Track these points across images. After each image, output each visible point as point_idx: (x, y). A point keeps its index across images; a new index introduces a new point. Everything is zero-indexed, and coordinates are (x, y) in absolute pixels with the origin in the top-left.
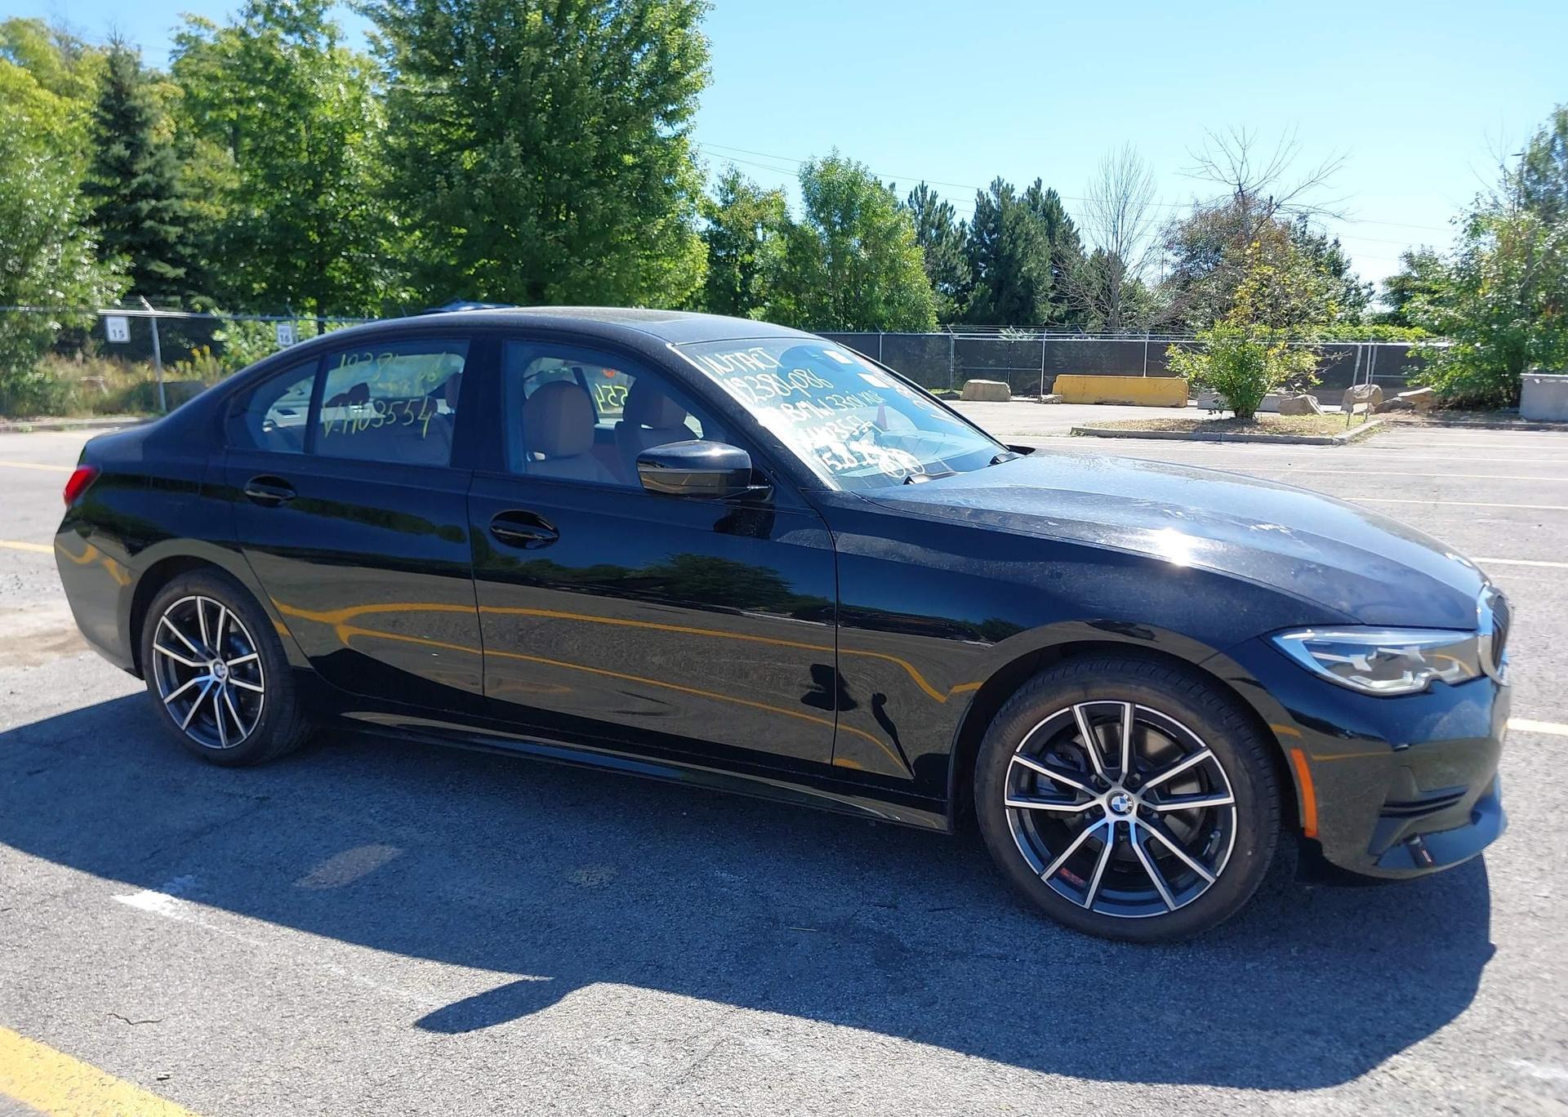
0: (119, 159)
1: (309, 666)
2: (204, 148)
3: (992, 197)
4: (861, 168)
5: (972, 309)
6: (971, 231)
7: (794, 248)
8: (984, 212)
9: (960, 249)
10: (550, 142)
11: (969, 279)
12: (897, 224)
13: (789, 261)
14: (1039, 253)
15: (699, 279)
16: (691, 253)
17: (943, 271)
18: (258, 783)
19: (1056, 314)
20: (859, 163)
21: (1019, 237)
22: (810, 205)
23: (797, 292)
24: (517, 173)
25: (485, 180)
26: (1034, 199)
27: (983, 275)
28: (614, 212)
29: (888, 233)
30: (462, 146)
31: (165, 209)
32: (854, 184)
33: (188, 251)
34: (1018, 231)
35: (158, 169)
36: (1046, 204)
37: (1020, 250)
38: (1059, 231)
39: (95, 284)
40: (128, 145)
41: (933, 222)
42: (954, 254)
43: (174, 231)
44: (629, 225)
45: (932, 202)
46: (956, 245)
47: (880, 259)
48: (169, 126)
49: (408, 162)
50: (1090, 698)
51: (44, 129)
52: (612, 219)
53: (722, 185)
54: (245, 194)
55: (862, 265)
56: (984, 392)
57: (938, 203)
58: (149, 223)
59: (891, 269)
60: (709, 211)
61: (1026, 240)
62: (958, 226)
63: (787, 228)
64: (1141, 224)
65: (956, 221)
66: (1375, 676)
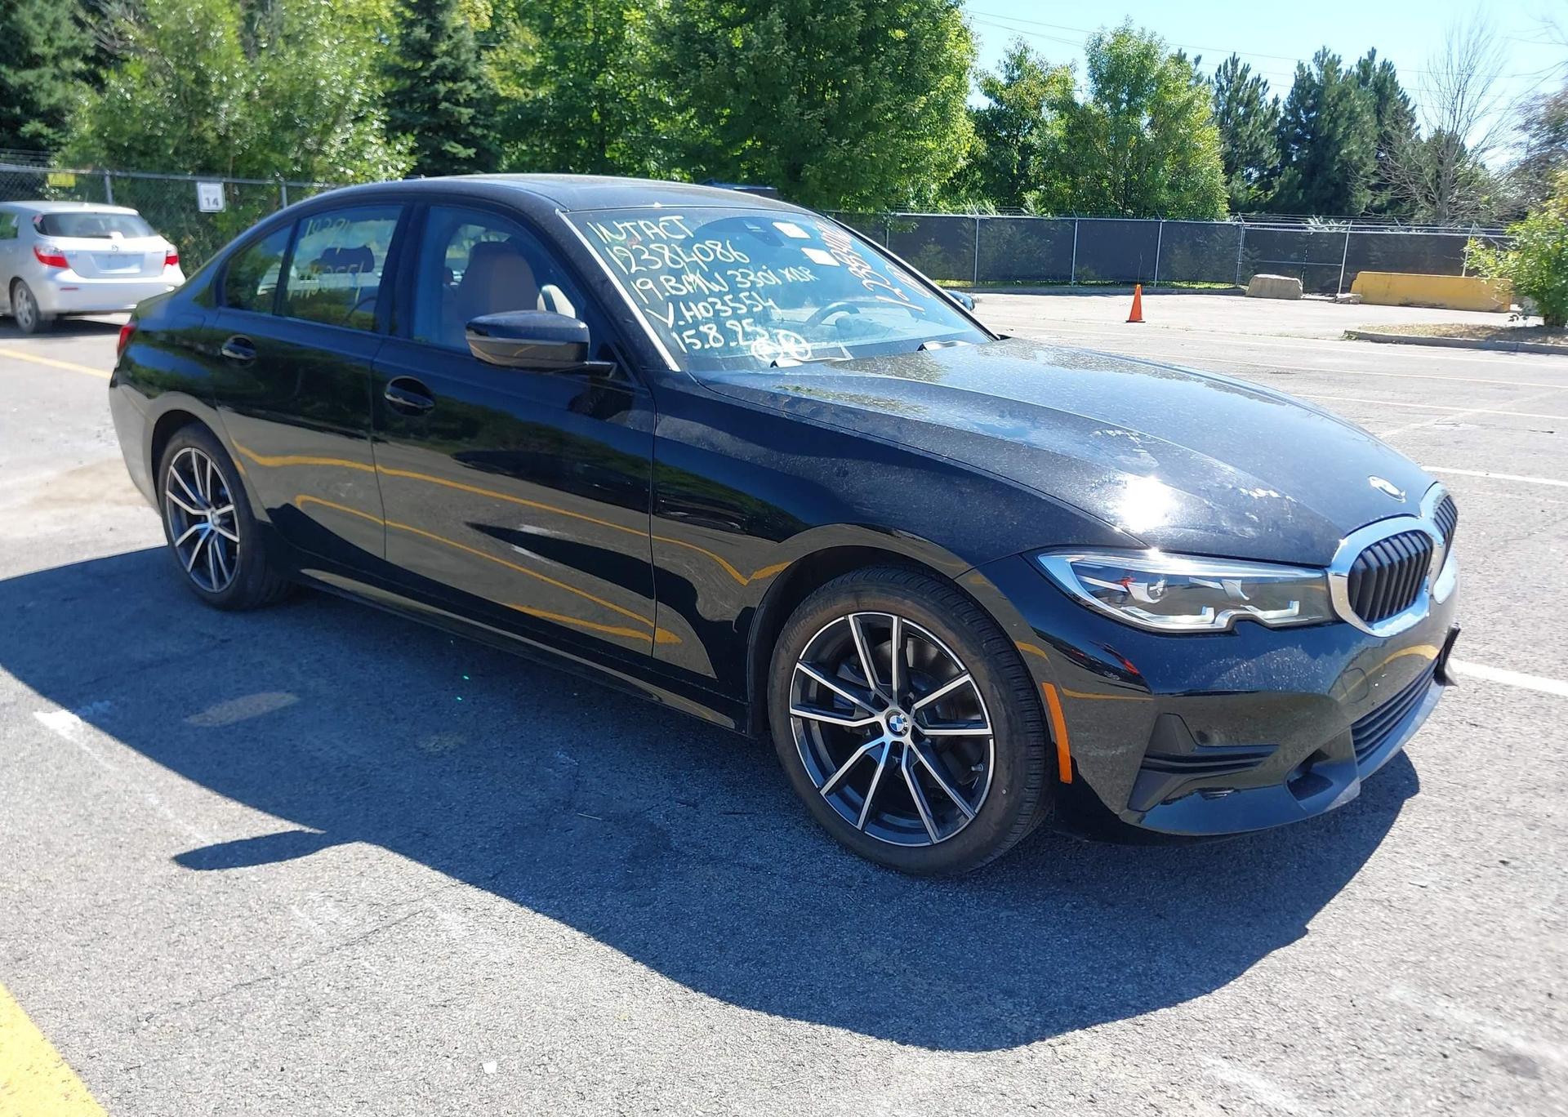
0: (420, 41)
1: (268, 520)
2: (517, 32)
3: (1315, 70)
4: (1156, 39)
5: (1278, 196)
6: (1285, 107)
7: (1074, 127)
8: (1304, 89)
9: (1270, 129)
10: (814, 17)
11: (1277, 162)
12: (1190, 102)
13: (1068, 142)
14: (1363, 134)
15: (961, 160)
16: (954, 133)
17: (1247, 154)
18: (238, 625)
19: (1377, 203)
20: (1153, 35)
21: (1341, 115)
22: (1096, 81)
23: (1074, 175)
24: (779, 50)
25: (748, 58)
26: (1365, 72)
27: (1294, 159)
28: (876, 89)
29: (1179, 111)
30: (729, 24)
31: (460, 91)
32: (1146, 58)
33: (479, 132)
34: (1340, 108)
35: (455, 52)
36: (1378, 77)
37: (1341, 130)
38: (1390, 108)
39: (382, 162)
40: (429, 29)
41: (1242, 99)
42: (1262, 135)
43: (466, 113)
44: (889, 103)
45: (1243, 77)
46: (1265, 125)
47: (1167, 140)
48: (487, 9)
49: (675, 39)
50: (862, 608)
51: (374, 14)
52: (872, 97)
53: (1008, 61)
54: (537, 77)
55: (1146, 145)
56: (1272, 288)
57: (1250, 77)
58: (444, 105)
59: (1180, 151)
60: (990, 89)
61: (1349, 118)
62: (1270, 102)
63: (1066, 106)
64: (1485, 101)
65: (1269, 98)
66: (1163, 608)
